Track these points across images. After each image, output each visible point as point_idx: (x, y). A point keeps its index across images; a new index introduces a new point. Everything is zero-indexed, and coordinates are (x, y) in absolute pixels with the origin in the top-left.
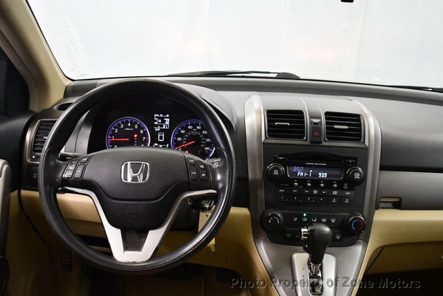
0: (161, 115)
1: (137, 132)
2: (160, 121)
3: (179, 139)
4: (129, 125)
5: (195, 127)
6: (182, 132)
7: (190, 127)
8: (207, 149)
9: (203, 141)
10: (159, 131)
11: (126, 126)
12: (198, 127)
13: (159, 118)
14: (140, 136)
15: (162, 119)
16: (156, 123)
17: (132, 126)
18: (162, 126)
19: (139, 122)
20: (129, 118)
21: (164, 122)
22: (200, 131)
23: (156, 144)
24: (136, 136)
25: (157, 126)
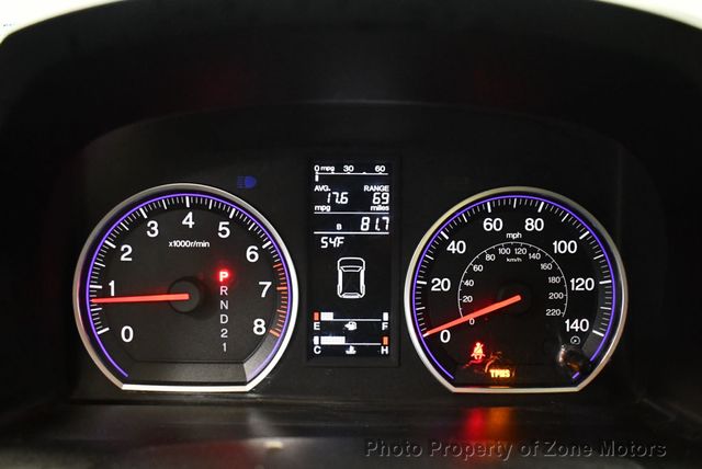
0: (349, 169)
1: (229, 252)
2: (343, 199)
3: (441, 284)
4: (189, 221)
5: (514, 222)
6: (453, 248)
7: (490, 225)
8: (576, 325)
9: (558, 288)
10: (341, 251)
11: (173, 229)
12: (532, 224)
13: (336, 183)
14: (246, 277)
15: (354, 186)
16: (325, 209)
17: (205, 229)
18: (353, 223)
19: (239, 205)
20: (190, 188)
21: (362, 201)
22: (542, 240)
23: (328, 316)
24: (224, 275)
25: (327, 222)
